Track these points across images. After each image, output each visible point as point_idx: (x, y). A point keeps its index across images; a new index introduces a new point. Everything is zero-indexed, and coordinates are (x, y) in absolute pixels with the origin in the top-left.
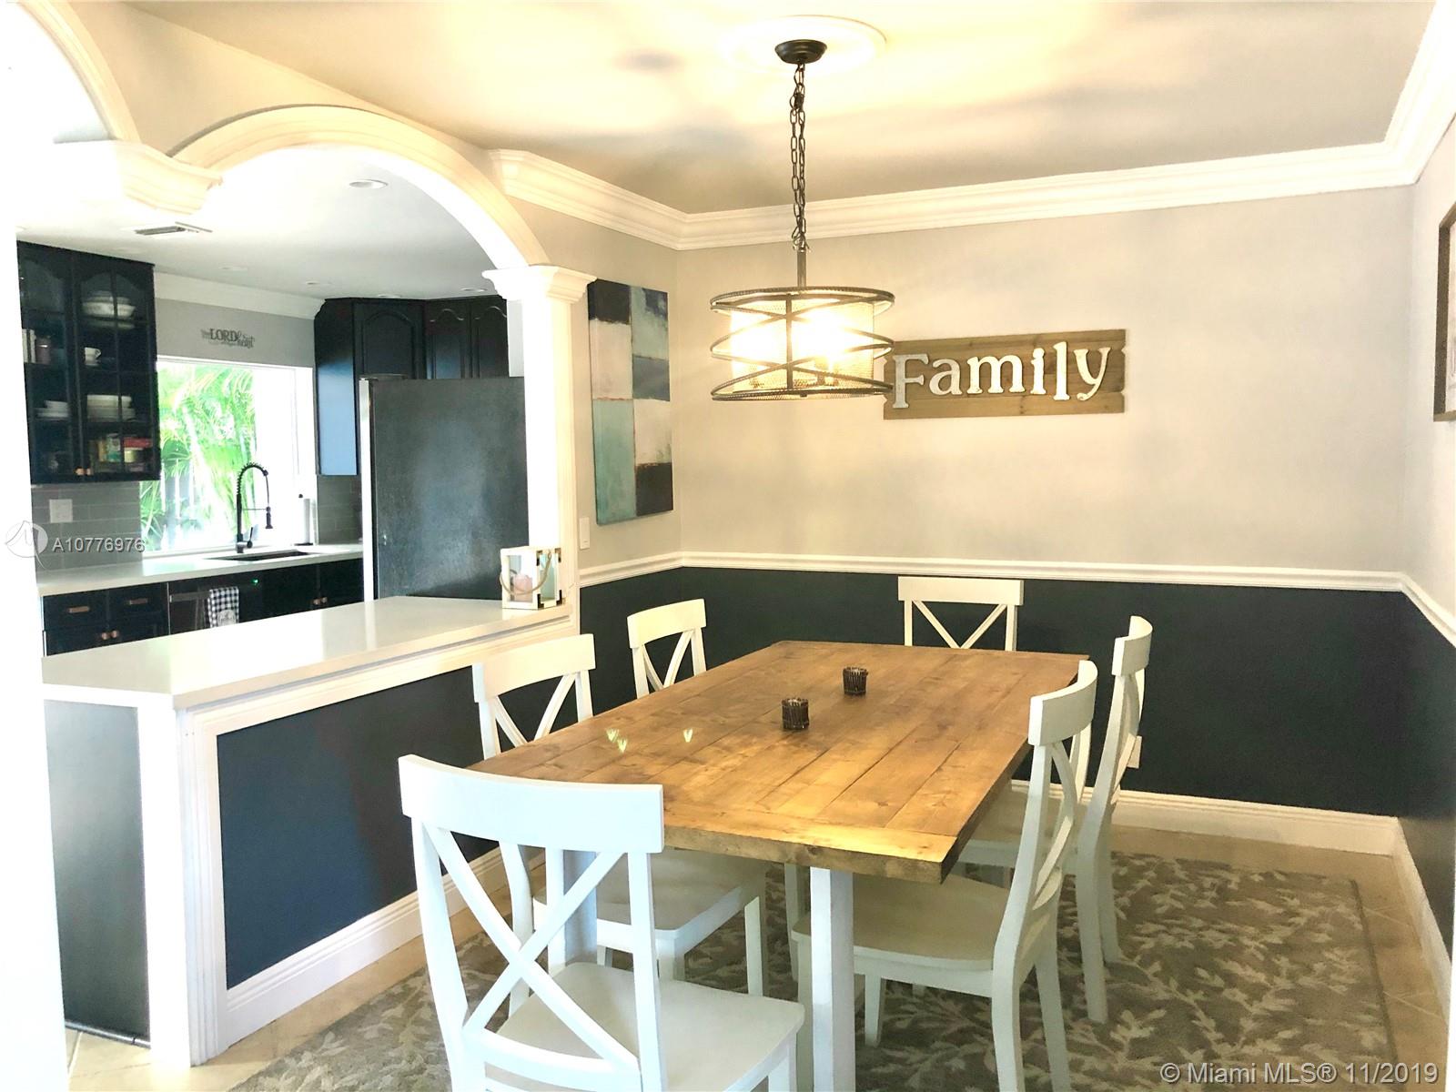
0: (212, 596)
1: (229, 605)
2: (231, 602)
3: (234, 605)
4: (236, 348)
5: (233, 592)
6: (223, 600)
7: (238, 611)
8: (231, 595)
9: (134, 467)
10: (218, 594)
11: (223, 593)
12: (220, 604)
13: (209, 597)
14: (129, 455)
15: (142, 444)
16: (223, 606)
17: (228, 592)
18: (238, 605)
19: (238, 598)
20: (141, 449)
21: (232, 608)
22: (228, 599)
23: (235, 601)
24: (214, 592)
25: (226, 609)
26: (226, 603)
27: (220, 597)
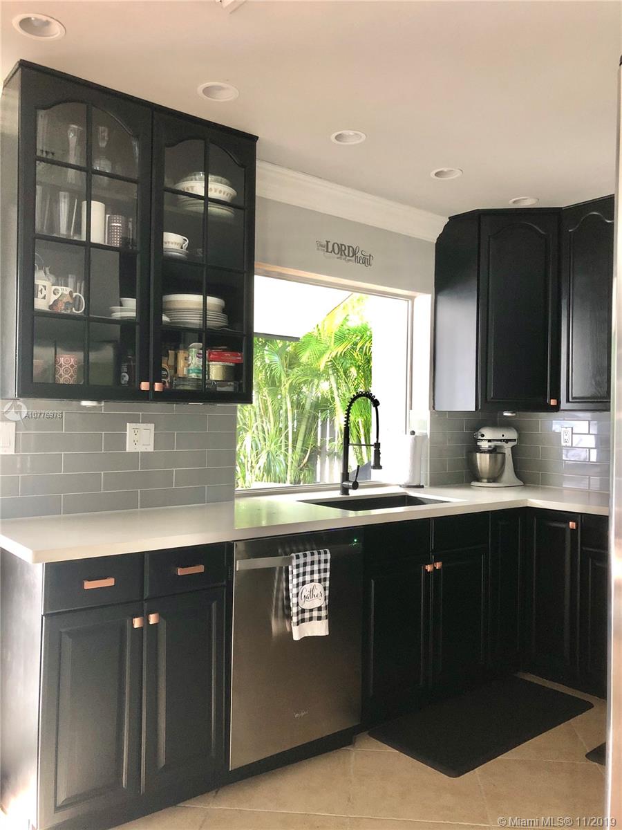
0: (294, 563)
1: (316, 576)
2: (319, 571)
3: (323, 575)
4: (353, 265)
5: (323, 557)
6: (308, 568)
7: (327, 584)
8: (319, 562)
9: (220, 386)
10: (301, 561)
11: (309, 559)
12: (304, 574)
13: (291, 564)
14: (216, 372)
15: (233, 359)
16: (308, 578)
17: (316, 557)
18: (328, 575)
19: (328, 566)
20: (232, 364)
21: (320, 581)
22: (316, 567)
23: (325, 570)
24: (298, 557)
25: (312, 581)
26: (312, 572)
27: (305, 565)
